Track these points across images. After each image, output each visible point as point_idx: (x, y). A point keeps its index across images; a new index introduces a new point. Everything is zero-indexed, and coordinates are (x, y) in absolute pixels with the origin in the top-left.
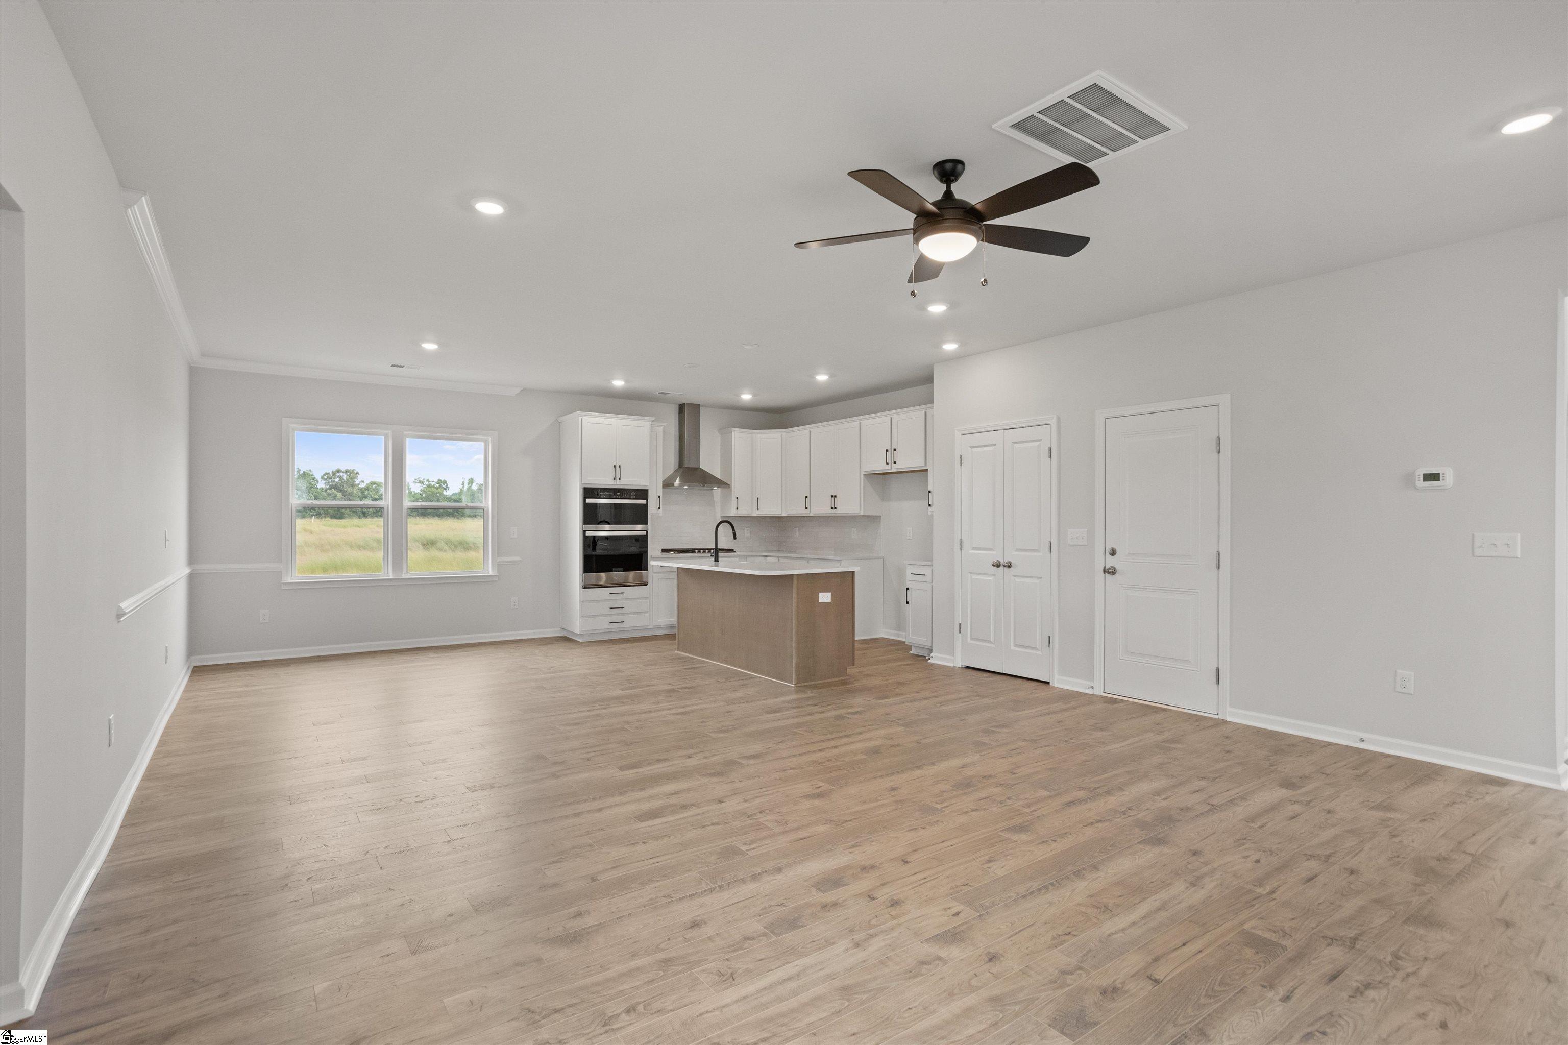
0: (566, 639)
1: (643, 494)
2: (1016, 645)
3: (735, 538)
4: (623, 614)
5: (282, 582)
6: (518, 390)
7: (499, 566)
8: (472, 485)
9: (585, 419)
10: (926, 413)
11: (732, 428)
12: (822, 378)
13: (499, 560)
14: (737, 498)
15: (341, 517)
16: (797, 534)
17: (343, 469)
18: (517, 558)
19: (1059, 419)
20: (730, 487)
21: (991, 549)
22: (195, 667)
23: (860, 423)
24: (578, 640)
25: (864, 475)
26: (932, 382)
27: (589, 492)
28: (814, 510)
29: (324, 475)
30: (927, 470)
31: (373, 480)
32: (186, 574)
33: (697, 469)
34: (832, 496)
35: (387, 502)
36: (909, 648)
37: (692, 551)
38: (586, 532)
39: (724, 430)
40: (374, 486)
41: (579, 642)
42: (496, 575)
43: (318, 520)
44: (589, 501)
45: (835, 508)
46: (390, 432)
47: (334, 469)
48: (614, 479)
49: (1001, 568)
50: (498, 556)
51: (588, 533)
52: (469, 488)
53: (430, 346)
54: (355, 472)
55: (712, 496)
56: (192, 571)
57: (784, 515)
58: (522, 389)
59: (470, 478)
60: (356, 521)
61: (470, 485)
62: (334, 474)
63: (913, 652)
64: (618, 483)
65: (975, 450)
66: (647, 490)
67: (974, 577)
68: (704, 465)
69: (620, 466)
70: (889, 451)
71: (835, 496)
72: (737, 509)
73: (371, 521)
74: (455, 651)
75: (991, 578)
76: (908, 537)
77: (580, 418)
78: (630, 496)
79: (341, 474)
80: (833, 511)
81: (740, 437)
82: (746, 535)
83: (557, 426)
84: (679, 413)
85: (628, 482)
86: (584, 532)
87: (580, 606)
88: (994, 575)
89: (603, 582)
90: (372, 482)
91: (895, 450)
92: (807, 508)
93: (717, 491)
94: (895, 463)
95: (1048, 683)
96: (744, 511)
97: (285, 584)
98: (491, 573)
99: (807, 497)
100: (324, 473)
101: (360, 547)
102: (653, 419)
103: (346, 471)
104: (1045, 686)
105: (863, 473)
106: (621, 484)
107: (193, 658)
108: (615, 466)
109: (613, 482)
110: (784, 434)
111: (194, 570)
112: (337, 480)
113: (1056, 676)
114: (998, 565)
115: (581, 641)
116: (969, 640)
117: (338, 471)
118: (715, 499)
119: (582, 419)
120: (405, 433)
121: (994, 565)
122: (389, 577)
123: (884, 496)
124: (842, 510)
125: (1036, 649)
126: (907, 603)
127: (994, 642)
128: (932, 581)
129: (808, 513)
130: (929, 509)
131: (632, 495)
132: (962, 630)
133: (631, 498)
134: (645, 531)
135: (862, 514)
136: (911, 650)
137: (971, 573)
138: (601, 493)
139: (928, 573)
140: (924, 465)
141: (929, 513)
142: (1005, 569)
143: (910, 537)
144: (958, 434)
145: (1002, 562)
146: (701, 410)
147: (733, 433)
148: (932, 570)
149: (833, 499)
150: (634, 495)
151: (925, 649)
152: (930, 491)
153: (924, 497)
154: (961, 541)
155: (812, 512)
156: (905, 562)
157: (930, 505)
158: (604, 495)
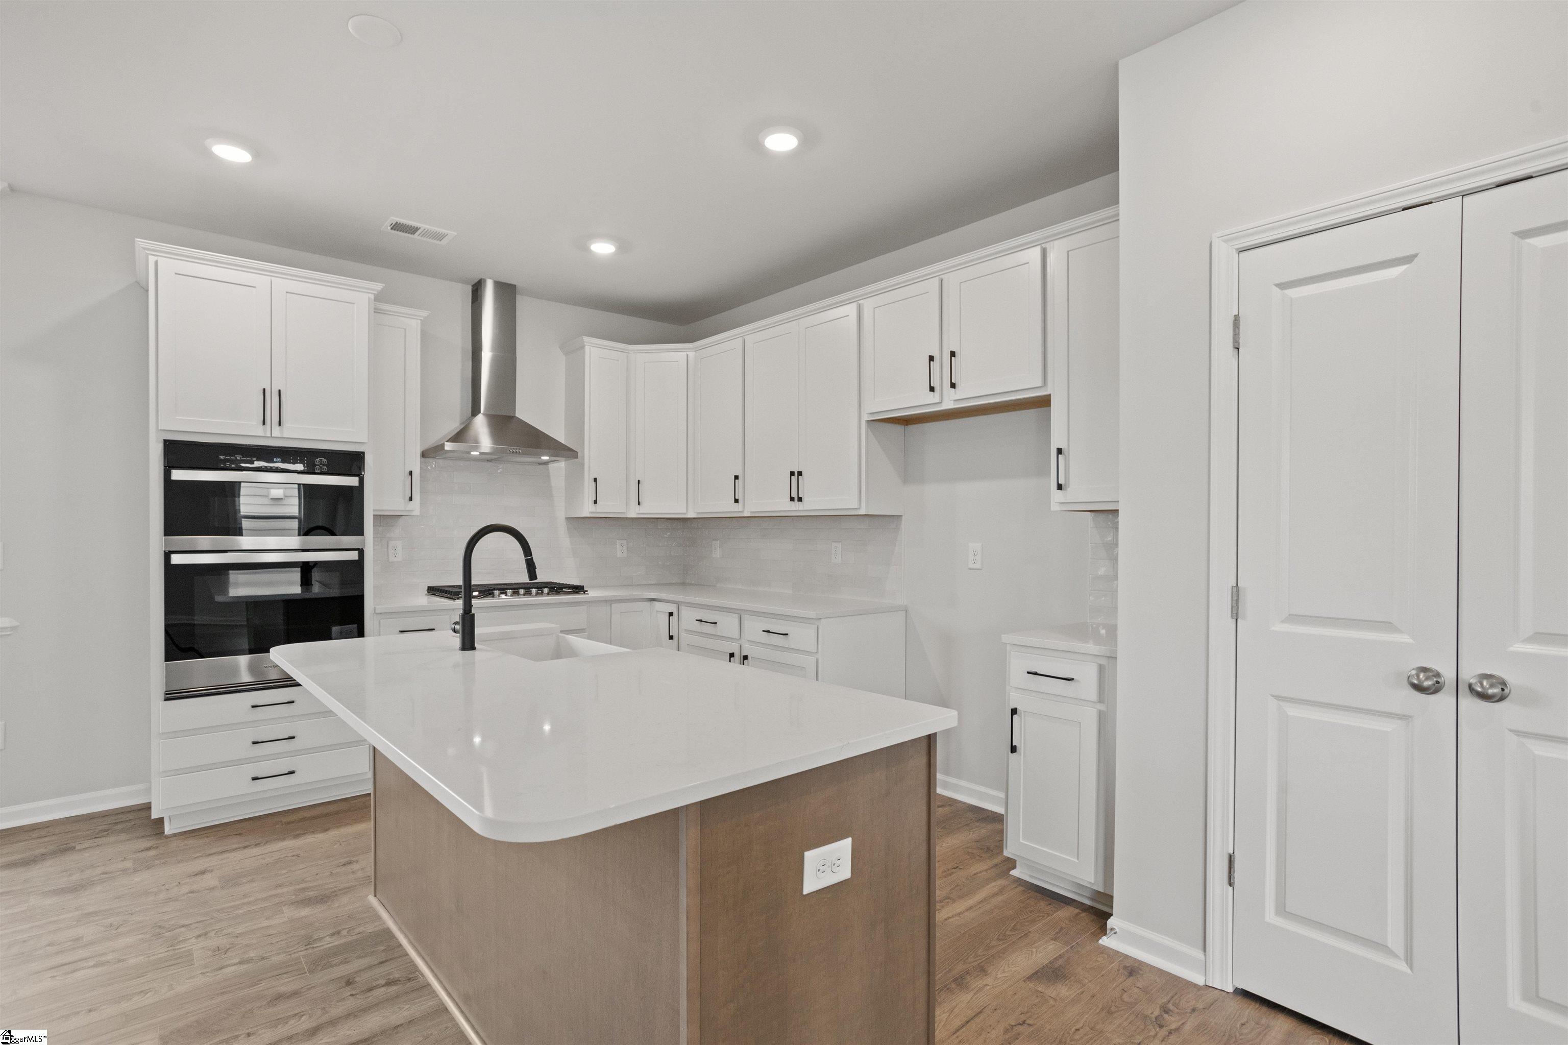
1: (349, 462)
4: (291, 754)
9: (168, 264)
10: (1043, 250)
11: (588, 339)
12: (781, 143)
14: (595, 480)
16: (717, 553)
20: (577, 457)
21: (1387, 626)
23: (861, 304)
24: (165, 828)
25: (868, 421)
27: (182, 453)
28: (754, 505)
30: (1048, 399)
33: (510, 419)
34: (792, 474)
38: (175, 555)
39: (571, 344)
44: (178, 475)
45: (800, 499)
48: (266, 422)
49: (1445, 700)
51: (176, 559)
55: (548, 476)
57: (691, 515)
63: (1021, 872)
65: (1293, 293)
66: (364, 456)
67: (1293, 711)
69: (280, 393)
70: (937, 359)
71: (800, 474)
72: (595, 502)
75: (1387, 726)
76: (971, 566)
77: (152, 260)
78: (310, 465)
80: (795, 505)
81: (598, 355)
82: (619, 554)
84: (473, 302)
85: (307, 432)
86: (167, 555)
88: (1405, 718)
91: (953, 354)
92: (736, 501)
93: (559, 468)
94: (953, 386)
96: (610, 506)
99: (736, 477)
102: (379, 286)
105: (866, 418)
106: (288, 436)
108: (265, 393)
109: (259, 431)
110: (692, 354)
114: (1428, 684)
116: (1275, 918)
118: (554, 483)
119: (156, 263)
121: (1412, 685)
123: (909, 472)
124: (813, 503)
126: (1013, 749)
127: (1400, 950)
128: (1101, 700)
129: (740, 510)
130: (1057, 495)
131: (318, 465)
132: (1236, 875)
133: (316, 471)
134: (357, 552)
135: (862, 512)
136: (1014, 867)
137: (1278, 698)
138: (222, 457)
139: (1087, 675)
140: (1040, 384)
141: (1055, 507)
142: (1469, 703)
143: (978, 566)
144: (1224, 253)
145: (1448, 674)
146: (519, 298)
147: (587, 349)
148: (1101, 668)
149: (794, 479)
150: (324, 465)
151: (1080, 886)
152: (1060, 451)
153: (1043, 471)
154: (1238, 591)
155: (749, 508)
156: (1005, 638)
157: (1060, 487)
158: (232, 462)
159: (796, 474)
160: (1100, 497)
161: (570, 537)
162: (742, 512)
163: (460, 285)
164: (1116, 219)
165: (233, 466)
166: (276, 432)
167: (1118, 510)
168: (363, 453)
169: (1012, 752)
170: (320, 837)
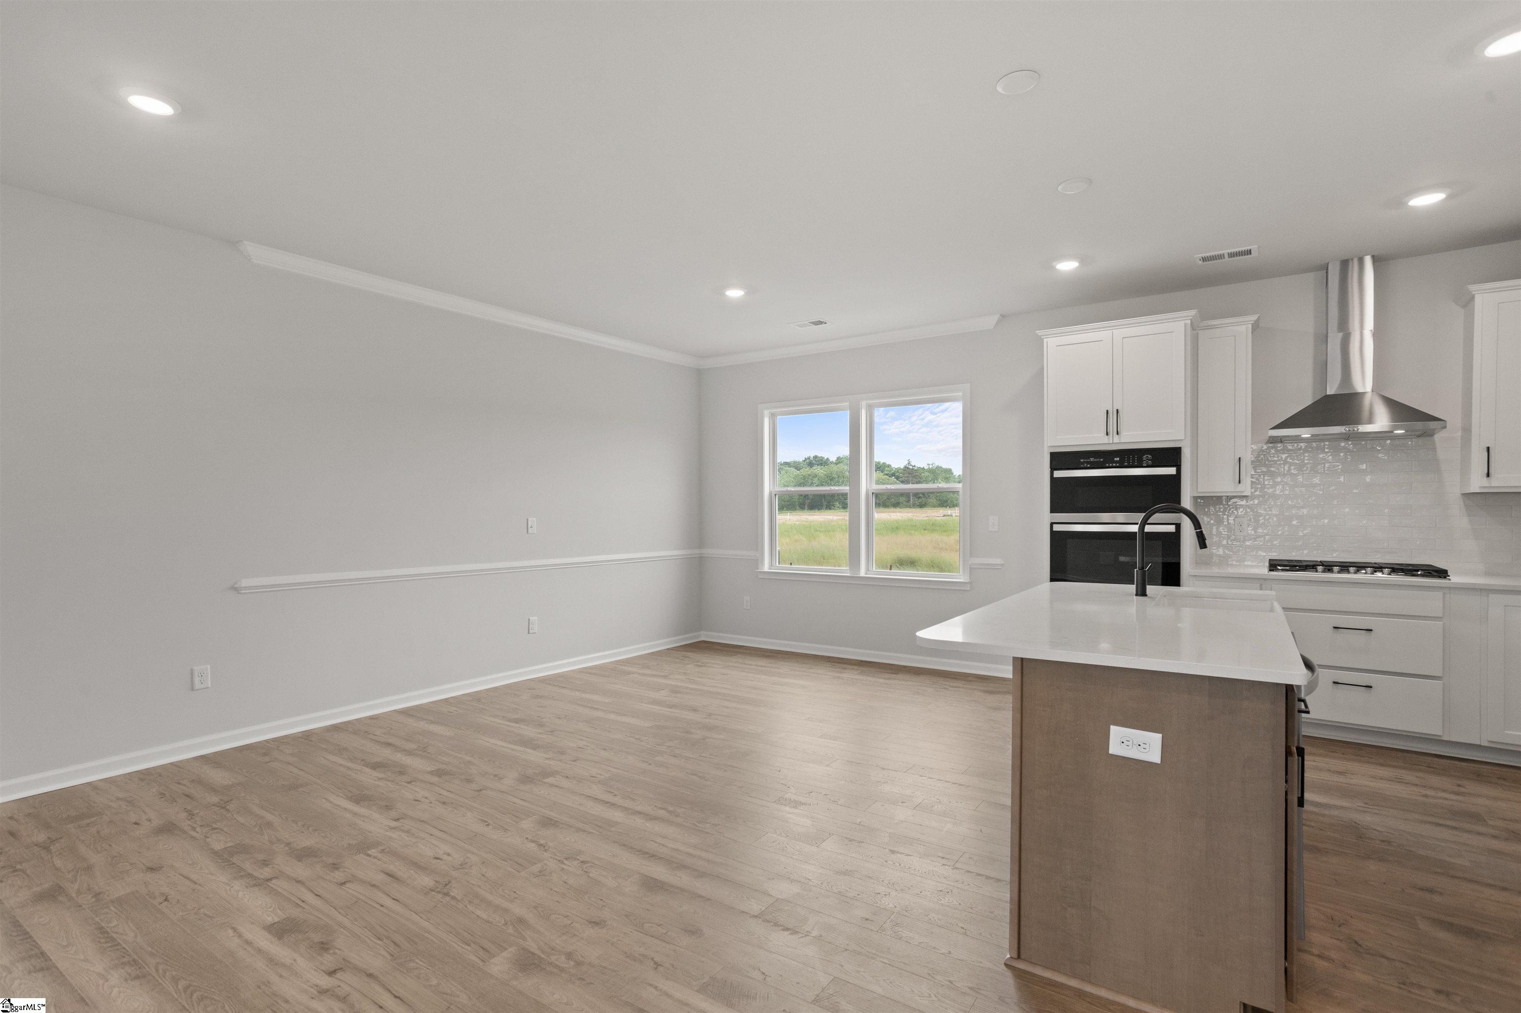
1: (1171, 456)
5: (758, 571)
6: (996, 317)
7: (971, 570)
9: (1050, 340)
11: (1474, 287)
13: (971, 561)
14: (1488, 449)
18: (998, 561)
22: (699, 641)
27: (1056, 459)
39: (1464, 296)
42: (968, 584)
44: (1060, 474)
48: (1106, 434)
50: (971, 557)
51: (1056, 528)
53: (735, 293)
58: (1000, 315)
64: (1114, 442)
69: (1118, 412)
72: (1488, 475)
77: (1046, 340)
84: (1325, 287)
85: (1133, 438)
86: (1052, 526)
97: (763, 573)
98: (962, 581)
102: (1192, 313)
106: (1122, 441)
107: (701, 632)
108: (1110, 413)
109: (1105, 440)
111: (700, 553)
120: (864, 402)
131: (1145, 460)
133: (1144, 465)
134: (1174, 526)
138: (1082, 461)
147: (1477, 297)
150: (1149, 460)
158: (1088, 463)
165: (1088, 466)
166: (1116, 439)
168: (1180, 448)
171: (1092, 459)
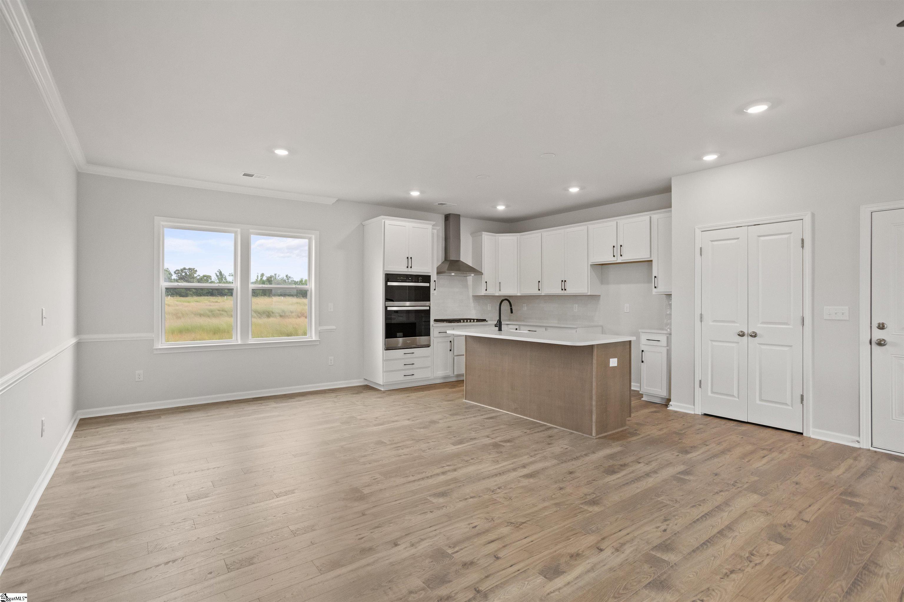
0: (368, 388)
1: (427, 278)
2: (761, 400)
3: (512, 312)
4: (413, 369)
5: (154, 348)
6: (335, 200)
7: (320, 333)
8: (263, 277)
9: (387, 222)
10: (650, 217)
11: (483, 233)
12: (574, 190)
13: (320, 328)
14: (486, 282)
15: (186, 295)
16: (525, 308)
17: (187, 268)
18: (334, 327)
19: (813, 215)
20: (480, 274)
21: (734, 322)
22: (81, 420)
23: (588, 227)
24: (381, 389)
25: (591, 265)
26: (671, 191)
27: (389, 277)
28: (546, 291)
29: (176, 271)
30: (652, 261)
31: (204, 274)
32: (74, 343)
33: (458, 261)
34: (562, 281)
35: (237, 285)
36: (641, 396)
37: (458, 321)
38: (388, 307)
39: (476, 233)
40: (205, 278)
41: (380, 390)
42: (318, 340)
43: (172, 298)
44: (389, 284)
45: (565, 290)
46: (239, 230)
47: (182, 268)
48: (407, 267)
49: (745, 338)
50: (320, 326)
51: (389, 309)
52: (261, 279)
54: (195, 270)
55: (467, 281)
56: (79, 340)
57: (519, 294)
58: (338, 199)
59: (262, 273)
60: (196, 298)
61: (262, 277)
62: (182, 270)
63: (644, 398)
64: (410, 271)
65: (714, 243)
66: (430, 276)
67: (714, 343)
68: (462, 259)
69: (411, 258)
70: (616, 247)
71: (565, 281)
72: (486, 290)
73: (204, 298)
74: (290, 400)
75: (734, 345)
76: (625, 312)
78: (418, 280)
79: (186, 271)
80: (563, 292)
81: (487, 238)
83: (362, 228)
84: (445, 221)
85: (417, 269)
86: (386, 307)
87: (383, 364)
88: (738, 343)
89: (400, 345)
90: (204, 275)
91: (621, 246)
92: (539, 290)
93: (471, 278)
94: (621, 256)
95: (802, 434)
96: (490, 292)
97: (157, 349)
98: (314, 339)
99: (540, 282)
100: (176, 270)
101: (201, 315)
102: (434, 223)
103: (189, 269)
104: (799, 437)
105: (590, 263)
106: (412, 271)
107: (78, 412)
108: (408, 258)
109: (406, 270)
110: (519, 237)
111: (80, 339)
112: (183, 274)
113: (811, 429)
114: (742, 335)
115: (383, 390)
116: (710, 394)
117: (185, 269)
118: (468, 284)
119: (384, 222)
120: (251, 231)
121: (739, 335)
122: (238, 342)
123: (603, 281)
124: (570, 290)
125: (786, 404)
127: (737, 396)
128: (667, 346)
129: (541, 293)
130: (654, 290)
132: (702, 385)
133: (419, 282)
134: (428, 307)
135: (589, 294)
136: (642, 397)
137: (712, 341)
138: (398, 278)
139: (663, 339)
140: (649, 257)
141: (654, 293)
142: (750, 338)
143: (628, 311)
144: (698, 232)
145: (746, 332)
146: (461, 219)
147: (483, 236)
148: (667, 337)
149: (563, 283)
150: (421, 280)
151: (662, 398)
152: (655, 277)
153: (650, 281)
154: (701, 315)
155: (543, 292)
156: (640, 330)
157: (655, 287)
158: (400, 279)
159: (564, 281)
160: (667, 290)
161: (473, 302)
162: (541, 294)
163: (441, 215)
164: (671, 211)
165: (400, 281)
167: (671, 295)
169: (642, 362)
170: (428, 392)
171: (402, 278)
